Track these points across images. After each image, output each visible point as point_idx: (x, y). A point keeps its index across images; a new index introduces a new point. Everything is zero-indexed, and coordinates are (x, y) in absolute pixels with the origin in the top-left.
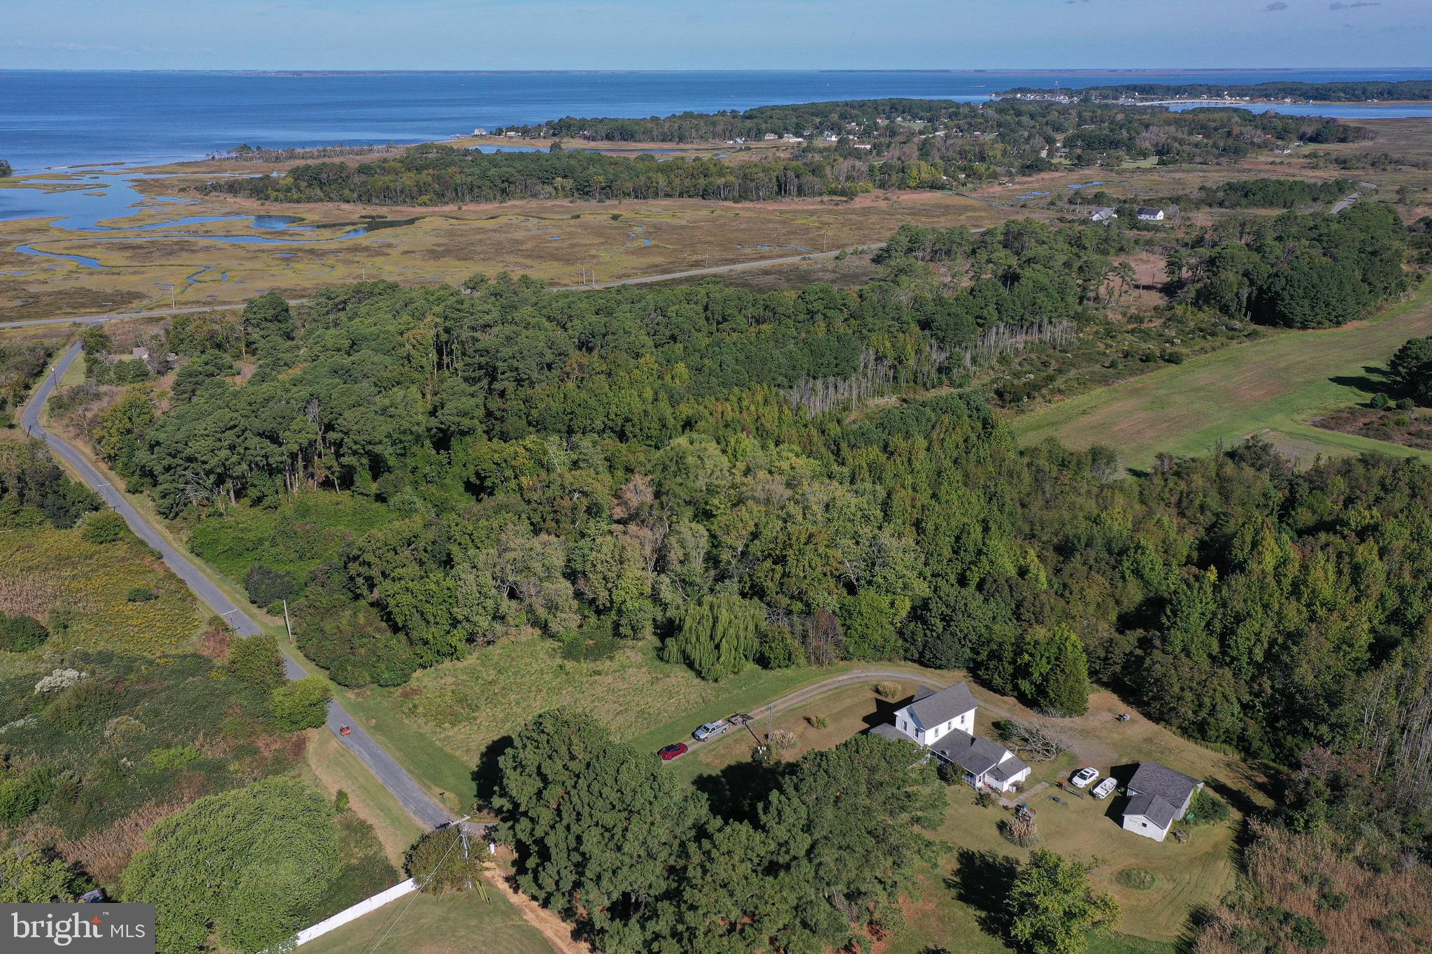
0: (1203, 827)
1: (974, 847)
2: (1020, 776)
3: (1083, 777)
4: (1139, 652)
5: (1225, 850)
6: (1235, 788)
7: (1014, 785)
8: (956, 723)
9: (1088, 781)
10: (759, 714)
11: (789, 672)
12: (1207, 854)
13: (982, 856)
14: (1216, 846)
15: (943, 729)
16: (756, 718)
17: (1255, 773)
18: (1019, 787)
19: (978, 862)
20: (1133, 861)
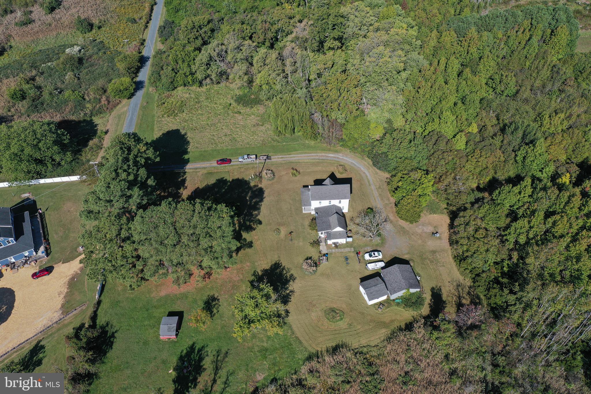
0: (401, 309)
1: (285, 263)
2: (342, 241)
3: (370, 256)
4: (468, 206)
5: (396, 325)
6: (444, 298)
7: (334, 243)
8: (335, 202)
9: (371, 258)
10: (276, 159)
11: (312, 143)
12: (384, 323)
13: (284, 269)
14: (392, 321)
15: (325, 203)
16: (272, 160)
17: (467, 297)
18: (336, 245)
19: (278, 271)
20: (344, 306)
